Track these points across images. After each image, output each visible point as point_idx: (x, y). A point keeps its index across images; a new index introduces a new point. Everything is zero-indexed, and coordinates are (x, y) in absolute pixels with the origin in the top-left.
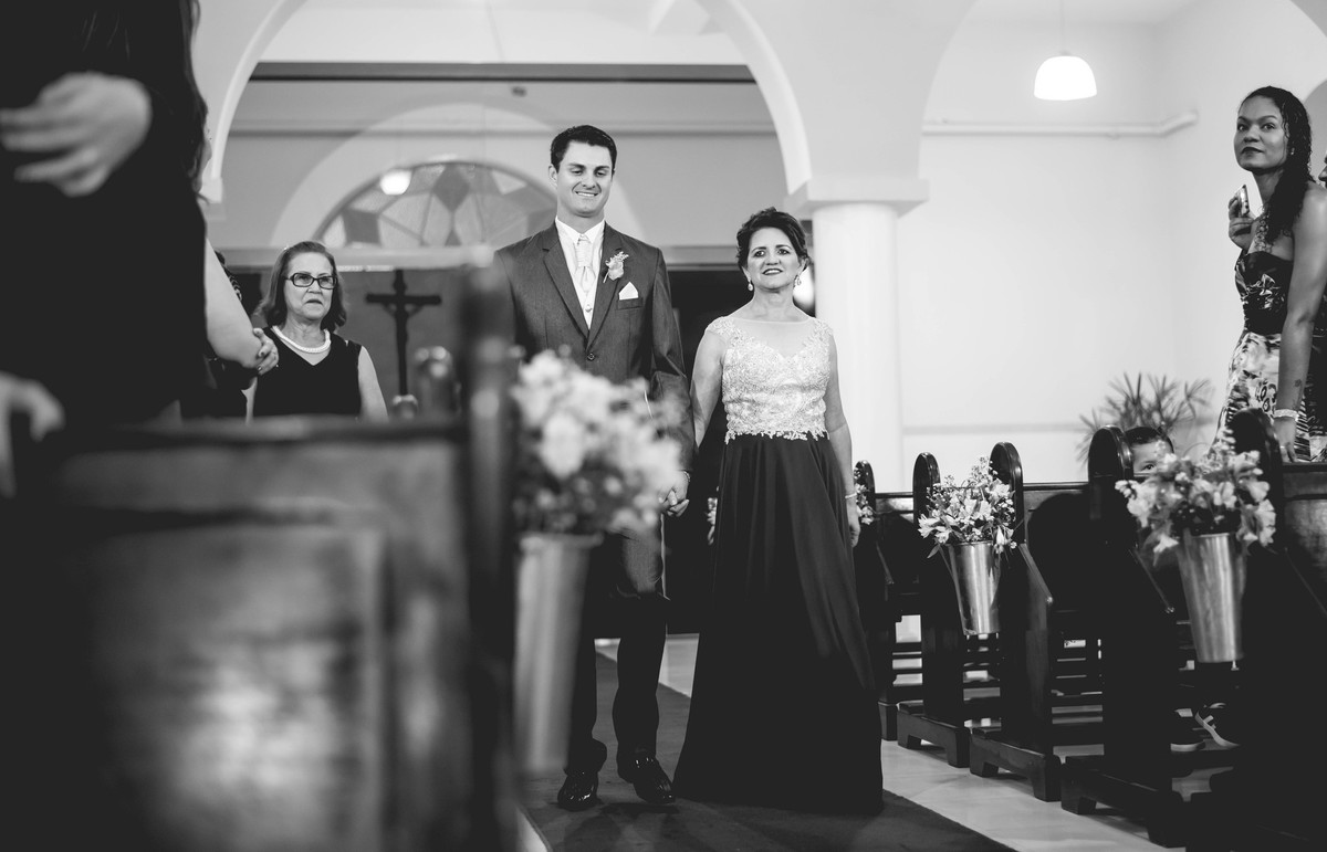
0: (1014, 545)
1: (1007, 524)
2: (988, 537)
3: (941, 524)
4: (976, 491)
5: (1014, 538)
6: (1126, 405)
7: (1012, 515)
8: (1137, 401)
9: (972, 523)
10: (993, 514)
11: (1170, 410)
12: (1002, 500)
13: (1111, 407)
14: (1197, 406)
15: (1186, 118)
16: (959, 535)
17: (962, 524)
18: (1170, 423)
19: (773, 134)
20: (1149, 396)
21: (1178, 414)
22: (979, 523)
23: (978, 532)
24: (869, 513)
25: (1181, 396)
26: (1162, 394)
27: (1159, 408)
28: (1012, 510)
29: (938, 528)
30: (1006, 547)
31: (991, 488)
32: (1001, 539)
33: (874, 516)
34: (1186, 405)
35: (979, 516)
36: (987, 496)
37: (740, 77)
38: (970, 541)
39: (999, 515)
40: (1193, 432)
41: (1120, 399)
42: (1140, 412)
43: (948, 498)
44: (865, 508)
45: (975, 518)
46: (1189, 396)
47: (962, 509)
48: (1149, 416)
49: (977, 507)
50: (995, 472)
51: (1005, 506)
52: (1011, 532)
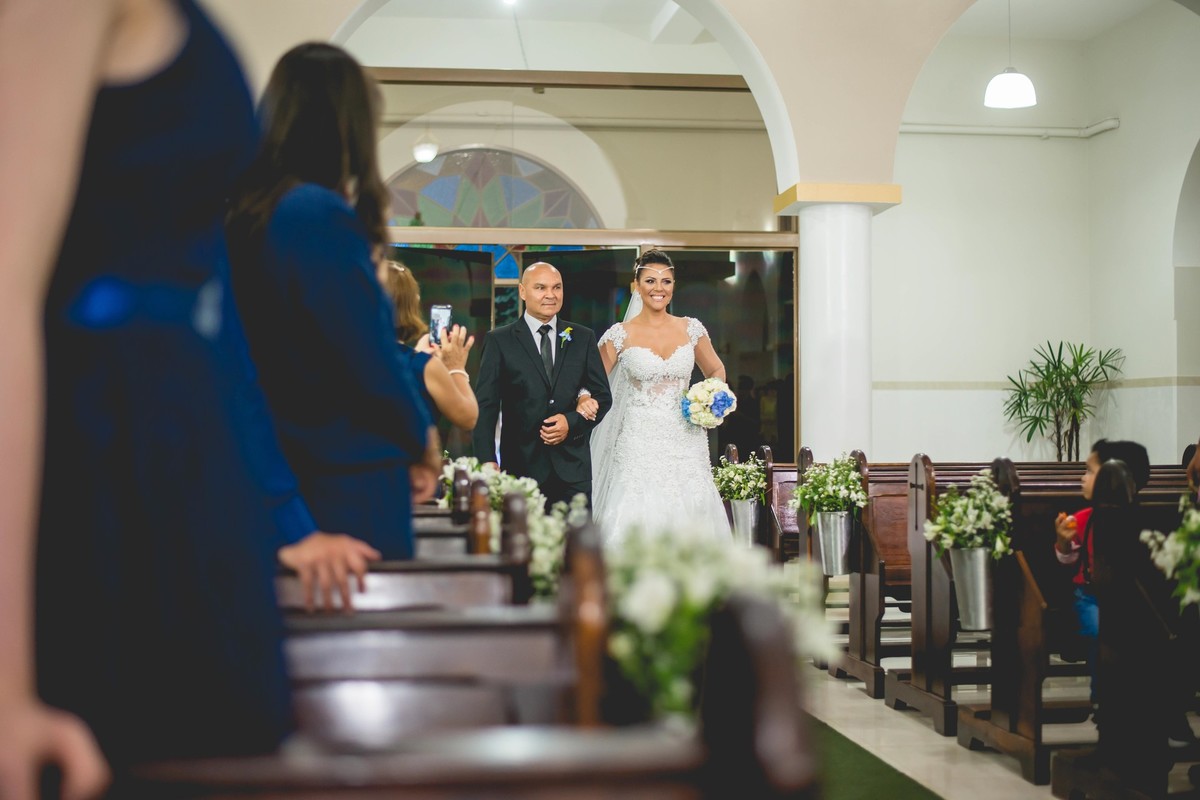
0: (1011, 551)
1: (1004, 532)
2: (989, 544)
3: (946, 531)
4: (978, 502)
5: (1011, 546)
6: (1047, 367)
7: (1009, 525)
8: (1057, 365)
9: (975, 532)
10: (993, 523)
11: (1086, 374)
12: (1002, 511)
13: (1035, 371)
14: (1109, 370)
15: (1110, 124)
16: (961, 541)
17: (964, 532)
18: (1084, 385)
19: (764, 130)
20: (1068, 361)
21: (1093, 377)
22: (980, 532)
23: (979, 540)
24: (864, 497)
25: (1096, 363)
26: (1079, 360)
27: (1075, 372)
28: (1010, 520)
29: (945, 535)
30: (1004, 554)
31: (991, 499)
32: (999, 546)
33: (867, 500)
34: (1100, 370)
35: (980, 525)
36: (987, 506)
37: (736, 86)
38: (972, 547)
39: (999, 525)
40: (1104, 393)
41: (1042, 363)
42: (1060, 375)
43: (953, 508)
44: (860, 493)
45: (978, 526)
46: (1102, 363)
47: (965, 518)
48: (1068, 379)
49: (979, 517)
50: (995, 485)
51: (1003, 516)
52: (1009, 540)
